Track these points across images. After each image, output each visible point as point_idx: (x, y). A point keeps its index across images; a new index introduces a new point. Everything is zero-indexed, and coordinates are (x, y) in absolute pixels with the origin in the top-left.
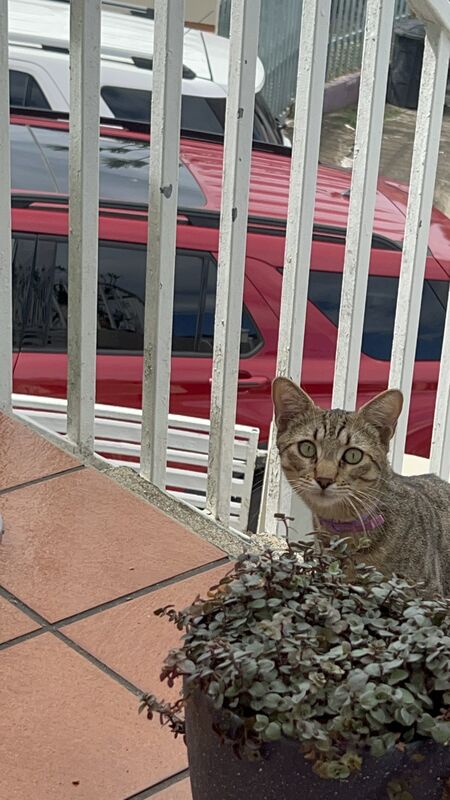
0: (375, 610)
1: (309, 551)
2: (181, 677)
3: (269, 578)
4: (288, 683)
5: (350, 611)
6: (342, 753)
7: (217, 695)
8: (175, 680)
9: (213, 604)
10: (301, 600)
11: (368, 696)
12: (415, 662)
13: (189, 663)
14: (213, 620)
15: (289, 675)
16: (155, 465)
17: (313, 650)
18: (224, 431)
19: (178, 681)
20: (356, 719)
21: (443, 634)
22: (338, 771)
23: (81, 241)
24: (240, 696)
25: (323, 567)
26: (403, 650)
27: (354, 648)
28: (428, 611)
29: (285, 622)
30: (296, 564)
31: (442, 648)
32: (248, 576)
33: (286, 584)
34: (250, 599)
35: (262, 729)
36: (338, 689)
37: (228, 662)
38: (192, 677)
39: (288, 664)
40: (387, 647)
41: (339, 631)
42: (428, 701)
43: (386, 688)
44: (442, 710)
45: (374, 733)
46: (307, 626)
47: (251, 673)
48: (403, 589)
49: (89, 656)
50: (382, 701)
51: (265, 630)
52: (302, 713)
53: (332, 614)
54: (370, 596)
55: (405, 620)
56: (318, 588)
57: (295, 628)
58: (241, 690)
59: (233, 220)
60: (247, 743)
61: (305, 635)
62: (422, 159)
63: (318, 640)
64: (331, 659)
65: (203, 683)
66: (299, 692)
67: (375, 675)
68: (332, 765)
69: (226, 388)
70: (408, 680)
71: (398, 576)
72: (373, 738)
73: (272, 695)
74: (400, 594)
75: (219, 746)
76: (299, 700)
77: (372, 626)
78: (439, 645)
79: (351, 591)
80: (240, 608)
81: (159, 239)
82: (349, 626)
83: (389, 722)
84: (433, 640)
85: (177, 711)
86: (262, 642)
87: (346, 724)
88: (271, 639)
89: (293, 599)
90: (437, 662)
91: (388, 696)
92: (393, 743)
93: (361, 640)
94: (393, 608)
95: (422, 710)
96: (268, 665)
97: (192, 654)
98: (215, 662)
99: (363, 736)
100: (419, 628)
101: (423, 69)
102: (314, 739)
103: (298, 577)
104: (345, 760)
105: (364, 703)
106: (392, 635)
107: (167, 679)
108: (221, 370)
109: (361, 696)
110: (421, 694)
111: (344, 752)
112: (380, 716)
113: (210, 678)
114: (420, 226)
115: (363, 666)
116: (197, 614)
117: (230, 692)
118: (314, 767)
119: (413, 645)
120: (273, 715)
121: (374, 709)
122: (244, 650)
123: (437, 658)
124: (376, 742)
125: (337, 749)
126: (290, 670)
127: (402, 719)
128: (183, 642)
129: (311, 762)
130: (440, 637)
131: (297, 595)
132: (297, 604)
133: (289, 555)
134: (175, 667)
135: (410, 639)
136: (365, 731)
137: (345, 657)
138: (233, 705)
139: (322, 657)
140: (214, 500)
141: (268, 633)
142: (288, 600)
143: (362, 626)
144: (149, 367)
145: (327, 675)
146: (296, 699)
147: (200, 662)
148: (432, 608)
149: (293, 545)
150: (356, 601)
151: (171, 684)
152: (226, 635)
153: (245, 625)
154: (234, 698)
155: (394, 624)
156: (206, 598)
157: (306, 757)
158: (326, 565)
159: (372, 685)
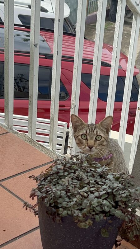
0: (98, 176)
1: (77, 158)
2: (36, 197)
3: (65, 166)
4: (70, 199)
5: (90, 176)
6: (86, 220)
7: (47, 202)
8: (34, 198)
9: (47, 174)
10: (74, 173)
11: (95, 202)
12: (110, 192)
13: (39, 192)
14: (47, 179)
15: (70, 196)
16: (33, 133)
17: (78, 188)
18: (54, 122)
19: (36, 198)
20: (91, 210)
21: (119, 183)
22: (85, 226)
23: (8, 61)
24: (55, 202)
25: (82, 163)
26: (106, 188)
27: (91, 188)
28: (114, 176)
29: (69, 180)
30: (73, 162)
31: (118, 187)
32: (58, 165)
33: (70, 168)
34: (58, 173)
35: (61, 213)
36: (85, 200)
37: (51, 192)
38: (40, 197)
39: (70, 193)
40: (101, 187)
41: (86, 183)
42: (114, 204)
43: (101, 200)
44: (118, 207)
45: (97, 214)
46: (76, 181)
47: (58, 195)
48: (107, 169)
49: (9, 191)
50: (99, 204)
51: (63, 182)
52: (74, 208)
53: (84, 177)
54: (96, 172)
55: (107, 179)
56: (80, 169)
57: (72, 182)
58: (55, 201)
59: (57, 55)
60: (57, 217)
61: (75, 184)
62: (117, 36)
63: (80, 185)
64: (84, 191)
65: (43, 198)
66: (73, 201)
67: (97, 196)
68: (83, 224)
69: (55, 108)
70: (107, 198)
71: (106, 165)
72: (96, 215)
73: (65, 202)
74: (106, 171)
75: (48, 218)
76: (73, 204)
77: (97, 181)
78: (117, 186)
79: (91, 170)
80: (55, 175)
81: (33, 61)
82: (89, 181)
83: (101, 210)
84: (116, 185)
85: (35, 207)
86: (62, 186)
87: (88, 211)
88: (65, 185)
89: (72, 172)
90: (117, 192)
91: (101, 202)
92: (103, 217)
93: (93, 185)
94: (104, 176)
95: (112, 207)
96: (64, 193)
97: (40, 189)
98: (47, 192)
99: (93, 215)
100: (111, 181)
101: (118, 7)
102: (77, 216)
103: (74, 166)
104: (87, 222)
105: (94, 205)
106: (103, 183)
107: (32, 198)
108: (53, 103)
109: (93, 203)
110: (112, 202)
111: (87, 220)
112: (99, 209)
113: (46, 197)
114: (116, 57)
115: (93, 193)
116: (42, 177)
117: (52, 201)
118: (78, 224)
119: (109, 186)
120: (65, 208)
121: (97, 206)
122: (56, 188)
123: (117, 191)
124: (97, 217)
125: (85, 219)
126: (71, 194)
127: (105, 210)
128: (38, 186)
129: (77, 223)
130: (118, 184)
131: (73, 171)
132: (73, 174)
133: (72, 159)
134: (34, 194)
135: (108, 185)
136: (94, 213)
137: (88, 190)
138: (52, 205)
139: (81, 191)
140: (51, 144)
141: (64, 183)
142: (70, 173)
143: (94, 181)
144: (31, 102)
145: (82, 196)
146: (72, 203)
147: (42, 192)
148: (115, 175)
149: (73, 156)
150: (92, 173)
151: (33, 199)
152: (51, 184)
153: (57, 180)
154: (53, 203)
155: (104, 180)
156: (45, 172)
157: (75, 221)
158: (83, 162)
159: (96, 199)
